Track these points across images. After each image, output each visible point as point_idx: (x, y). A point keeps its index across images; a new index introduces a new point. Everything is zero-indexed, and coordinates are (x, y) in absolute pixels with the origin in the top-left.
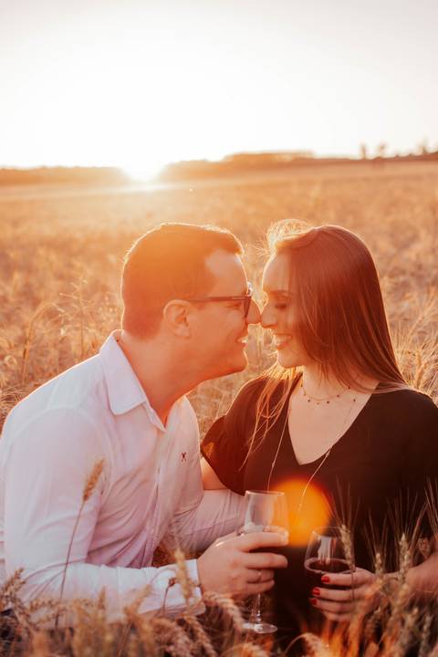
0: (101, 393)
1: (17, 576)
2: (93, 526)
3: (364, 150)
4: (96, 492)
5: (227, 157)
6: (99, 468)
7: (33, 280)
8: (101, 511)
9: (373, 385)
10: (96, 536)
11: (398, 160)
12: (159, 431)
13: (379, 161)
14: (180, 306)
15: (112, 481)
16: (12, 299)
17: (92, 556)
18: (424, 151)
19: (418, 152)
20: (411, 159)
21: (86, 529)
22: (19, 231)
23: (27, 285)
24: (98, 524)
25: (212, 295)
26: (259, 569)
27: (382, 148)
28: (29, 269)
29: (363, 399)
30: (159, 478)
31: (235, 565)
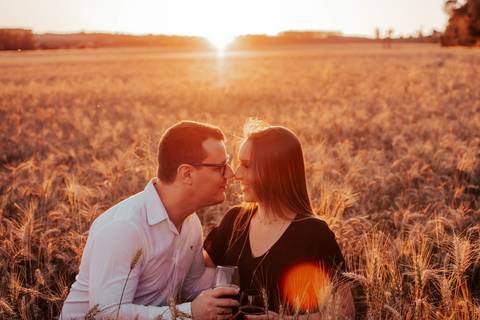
0: (143, 213)
1: (95, 308)
2: (136, 284)
3: (378, 33)
4: (137, 266)
5: (280, 33)
6: (139, 253)
7: (130, 126)
8: (141, 276)
9: (292, 216)
10: (138, 291)
11: (401, 41)
12: (175, 235)
13: (388, 41)
14: (187, 168)
15: (148, 259)
16: (115, 139)
17: (137, 300)
18: (421, 35)
19: (416, 35)
20: (410, 40)
21: (132, 286)
22: (126, 88)
23: (127, 129)
24: (140, 283)
25: (205, 162)
26: (223, 307)
27: (390, 32)
28: (129, 118)
29: (288, 224)
30: (176, 260)
31: (210, 304)
